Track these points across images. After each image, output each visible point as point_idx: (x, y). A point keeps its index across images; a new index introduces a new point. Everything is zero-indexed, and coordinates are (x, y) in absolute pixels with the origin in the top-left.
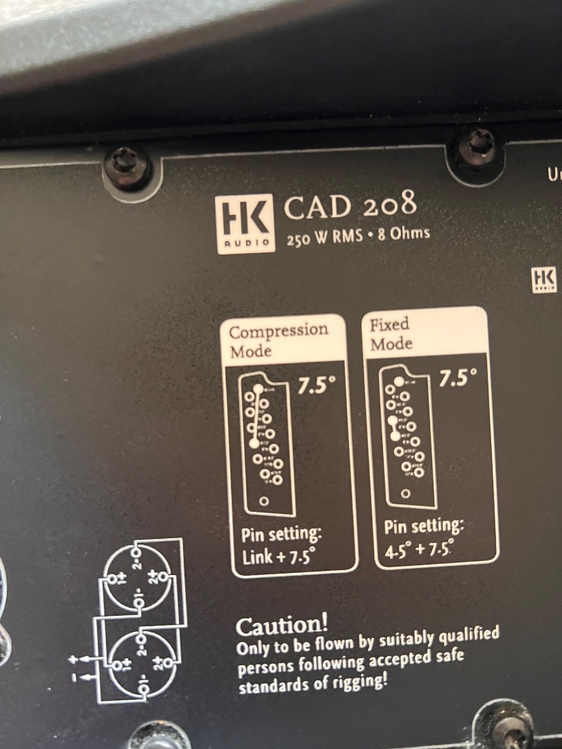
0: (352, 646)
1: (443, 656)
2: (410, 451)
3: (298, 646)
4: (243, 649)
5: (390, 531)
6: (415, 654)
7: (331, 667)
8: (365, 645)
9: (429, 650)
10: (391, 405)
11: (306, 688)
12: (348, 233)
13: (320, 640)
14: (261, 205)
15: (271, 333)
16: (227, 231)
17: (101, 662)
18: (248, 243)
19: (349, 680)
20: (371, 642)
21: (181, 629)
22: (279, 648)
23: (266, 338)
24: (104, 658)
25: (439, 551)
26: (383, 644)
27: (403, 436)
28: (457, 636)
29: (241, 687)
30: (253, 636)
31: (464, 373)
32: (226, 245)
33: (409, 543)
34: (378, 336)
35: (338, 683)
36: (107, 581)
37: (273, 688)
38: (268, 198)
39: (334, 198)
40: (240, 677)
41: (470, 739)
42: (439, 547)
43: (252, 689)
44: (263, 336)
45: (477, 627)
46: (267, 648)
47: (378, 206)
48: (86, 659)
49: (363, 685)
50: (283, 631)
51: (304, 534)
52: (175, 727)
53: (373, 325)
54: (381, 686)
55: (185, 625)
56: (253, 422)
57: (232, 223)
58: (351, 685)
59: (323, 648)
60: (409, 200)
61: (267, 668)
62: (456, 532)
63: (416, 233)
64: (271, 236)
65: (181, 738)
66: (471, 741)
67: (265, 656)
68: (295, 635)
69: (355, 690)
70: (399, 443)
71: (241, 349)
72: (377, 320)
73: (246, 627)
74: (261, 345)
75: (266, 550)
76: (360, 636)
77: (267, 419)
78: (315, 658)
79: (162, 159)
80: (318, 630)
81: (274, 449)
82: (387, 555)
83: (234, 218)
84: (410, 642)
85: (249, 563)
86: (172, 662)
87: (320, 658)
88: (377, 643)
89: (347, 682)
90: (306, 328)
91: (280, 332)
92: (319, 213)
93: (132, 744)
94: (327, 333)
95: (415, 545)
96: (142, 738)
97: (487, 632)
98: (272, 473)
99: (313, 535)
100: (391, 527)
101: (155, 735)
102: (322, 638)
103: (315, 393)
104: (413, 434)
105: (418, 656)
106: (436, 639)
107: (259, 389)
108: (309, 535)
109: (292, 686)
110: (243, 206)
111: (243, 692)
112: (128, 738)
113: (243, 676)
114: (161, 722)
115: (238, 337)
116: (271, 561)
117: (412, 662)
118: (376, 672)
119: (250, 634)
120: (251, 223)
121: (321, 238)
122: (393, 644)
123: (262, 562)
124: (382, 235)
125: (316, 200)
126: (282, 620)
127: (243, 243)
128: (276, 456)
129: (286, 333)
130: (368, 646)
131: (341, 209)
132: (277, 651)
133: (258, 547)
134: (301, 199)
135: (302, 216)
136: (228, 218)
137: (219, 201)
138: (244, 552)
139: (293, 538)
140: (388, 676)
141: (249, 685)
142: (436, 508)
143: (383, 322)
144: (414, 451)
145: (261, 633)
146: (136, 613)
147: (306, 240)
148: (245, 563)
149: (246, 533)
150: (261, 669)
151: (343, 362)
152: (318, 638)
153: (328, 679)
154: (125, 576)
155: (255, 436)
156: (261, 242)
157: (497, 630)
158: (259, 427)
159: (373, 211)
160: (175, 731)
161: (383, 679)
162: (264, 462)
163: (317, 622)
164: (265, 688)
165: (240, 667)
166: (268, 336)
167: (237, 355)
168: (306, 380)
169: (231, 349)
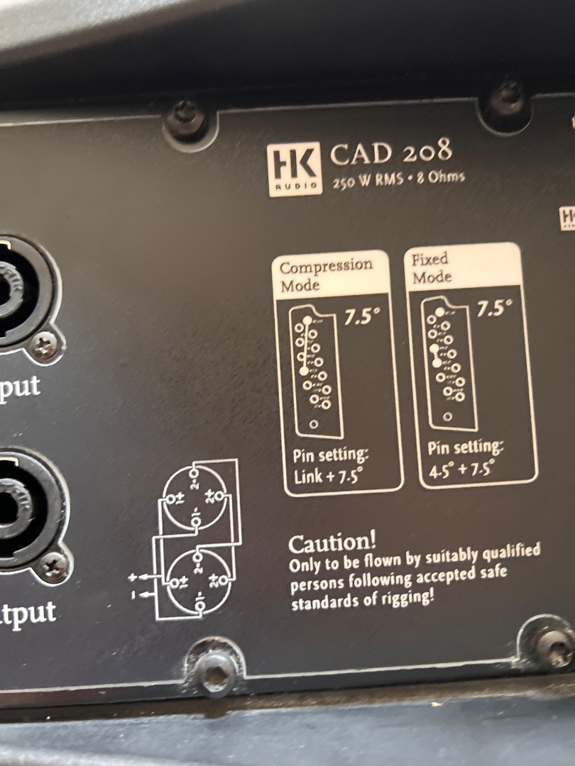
0: (399, 563)
1: (487, 573)
2: (451, 377)
3: (347, 563)
4: (295, 566)
5: (433, 452)
6: (460, 571)
7: (380, 583)
8: (412, 561)
9: (473, 567)
10: (433, 334)
11: (356, 604)
13: (369, 557)
14: (309, 152)
15: (319, 268)
16: (278, 175)
17: (159, 580)
18: (298, 186)
19: (397, 596)
20: (418, 559)
21: (236, 547)
22: (330, 565)
23: (314, 273)
24: (162, 576)
25: (481, 471)
26: (429, 561)
27: (444, 362)
28: (500, 553)
29: (294, 604)
30: (304, 553)
31: (500, 304)
32: (277, 188)
33: (451, 464)
34: (419, 270)
35: (387, 599)
36: (165, 501)
37: (324, 604)
38: (316, 146)
39: (376, 145)
40: (293, 594)
41: (514, 654)
42: (480, 467)
43: (304, 605)
44: (311, 271)
45: (518, 545)
46: (318, 565)
47: (417, 152)
48: (145, 577)
49: (411, 601)
50: (333, 549)
51: (352, 454)
52: (230, 643)
53: (415, 261)
54: (428, 602)
55: (240, 543)
56: (303, 351)
57: (282, 169)
58: (400, 600)
59: (371, 565)
60: (444, 148)
61: (319, 584)
62: (496, 452)
63: (452, 177)
64: (318, 180)
65: (236, 654)
66: (516, 657)
67: (316, 573)
68: (345, 551)
69: (403, 606)
70: (441, 369)
71: (291, 283)
72: (418, 255)
73: (298, 545)
74: (309, 280)
75: (316, 470)
76: (408, 553)
77: (316, 348)
78: (364, 575)
79: (218, 113)
80: (367, 547)
81: (323, 376)
82: (431, 474)
83: (284, 163)
84: (455, 559)
85: (300, 482)
86: (227, 580)
87: (369, 574)
88: (423, 560)
89: (395, 598)
90: (352, 263)
91: (327, 268)
92: (363, 159)
93: (189, 660)
94: (371, 267)
95: (458, 465)
96: (199, 654)
97: (529, 549)
98: (321, 398)
99: (360, 456)
100: (434, 449)
101: (211, 651)
102: (371, 555)
103: (360, 324)
104: (454, 361)
105: (464, 573)
106: (480, 556)
107: (308, 320)
108: (357, 456)
109: (342, 602)
110: (293, 153)
111: (295, 608)
112: (184, 654)
113: (296, 593)
114: (217, 638)
115: (289, 272)
116: (321, 481)
117: (457, 579)
118: (423, 588)
119: (302, 551)
120: (300, 168)
121: (365, 181)
122: (438, 560)
123: (313, 481)
124: (421, 179)
125: (360, 147)
126: (332, 537)
127: (293, 186)
128: (325, 383)
129: (333, 268)
130: (415, 562)
131: (383, 153)
132: (328, 568)
133: (310, 467)
134: (346, 146)
135: (347, 162)
136: (279, 164)
137: (271, 149)
138: (296, 472)
139: (341, 459)
140: (435, 592)
141: (301, 601)
142: (476, 430)
143: (424, 256)
144: (455, 376)
145: (312, 550)
146: (194, 532)
147: (351, 183)
148: (297, 482)
149: (297, 454)
150: (312, 586)
151: (387, 294)
152: (367, 555)
153: (377, 595)
154: (183, 495)
155: (305, 364)
156: (309, 185)
157: (538, 547)
158: (308, 356)
159: (413, 156)
160: (230, 647)
161: (429, 594)
162: (313, 388)
163: (366, 539)
164: (316, 604)
165: (293, 584)
166: (316, 272)
167: (288, 289)
168: (352, 312)
169: (281, 284)
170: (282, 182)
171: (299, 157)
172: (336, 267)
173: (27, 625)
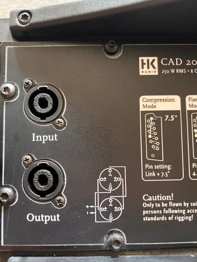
0: (181, 205)
3: (163, 205)
4: (145, 205)
5: (194, 167)
7: (174, 212)
8: (186, 205)
10: (195, 125)
11: (166, 219)
12: (181, 70)
13: (171, 203)
14: (154, 60)
15: (156, 100)
16: (143, 68)
17: (97, 208)
18: (149, 72)
19: (180, 217)
20: (188, 204)
21: (124, 197)
22: (157, 205)
23: (154, 102)
24: (98, 206)
26: (192, 205)
29: (144, 218)
30: (148, 201)
32: (142, 72)
34: (191, 103)
35: (176, 218)
36: (100, 180)
37: (155, 219)
38: (156, 58)
39: (177, 59)
40: (144, 215)
43: (147, 219)
44: (153, 101)
46: (153, 205)
47: (191, 62)
48: (92, 207)
49: (185, 219)
50: (158, 199)
51: (166, 167)
52: (121, 231)
53: (189, 99)
54: (191, 220)
55: (126, 196)
56: (150, 129)
57: (144, 66)
58: (181, 219)
59: (171, 206)
61: (153, 212)
64: (157, 70)
65: (123, 235)
67: (152, 208)
68: (162, 201)
69: (182, 221)
71: (146, 105)
72: (190, 98)
73: (146, 198)
74: (153, 104)
75: (153, 172)
76: (184, 202)
77: (154, 129)
78: (169, 209)
79: (122, 45)
80: (170, 199)
81: (156, 138)
82: (193, 175)
83: (145, 64)
85: (147, 176)
86: (121, 209)
87: (170, 209)
88: (190, 205)
89: (180, 218)
90: (168, 99)
91: (159, 100)
92: (172, 64)
93: (106, 236)
94: (174, 101)
96: (110, 235)
98: (156, 146)
99: (169, 167)
100: (194, 166)
101: (114, 234)
102: (171, 202)
103: (170, 121)
107: (152, 119)
108: (168, 167)
109: (161, 219)
110: (148, 60)
111: (144, 220)
112: (105, 235)
113: (145, 214)
114: (116, 229)
115: (145, 101)
116: (155, 176)
118: (189, 215)
119: (147, 200)
120: (150, 66)
121: (173, 71)
122: (195, 205)
123: (152, 176)
124: (192, 71)
125: (171, 59)
126: (158, 195)
127: (148, 72)
128: (157, 141)
129: (161, 101)
130: (187, 205)
131: (179, 62)
132: (156, 206)
133: (151, 171)
134: (166, 59)
135: (167, 64)
136: (143, 64)
137: (140, 59)
138: (146, 172)
139: (162, 168)
140: (193, 216)
141: (146, 218)
143: (192, 98)
145: (151, 200)
146: (110, 191)
147: (168, 72)
148: (146, 176)
149: (147, 166)
150: (151, 212)
151: (180, 111)
152: (170, 202)
153: (173, 216)
154: (106, 178)
155: (150, 134)
156: (153, 72)
158: (152, 131)
159: (189, 64)
160: (121, 233)
161: (191, 217)
162: (153, 142)
163: (170, 196)
164: (152, 219)
165: (144, 211)
166: (155, 102)
167: (145, 107)
168: (167, 116)
169: (143, 105)
170: (144, 70)
171: (150, 62)
172: (162, 101)
173: (50, 222)
